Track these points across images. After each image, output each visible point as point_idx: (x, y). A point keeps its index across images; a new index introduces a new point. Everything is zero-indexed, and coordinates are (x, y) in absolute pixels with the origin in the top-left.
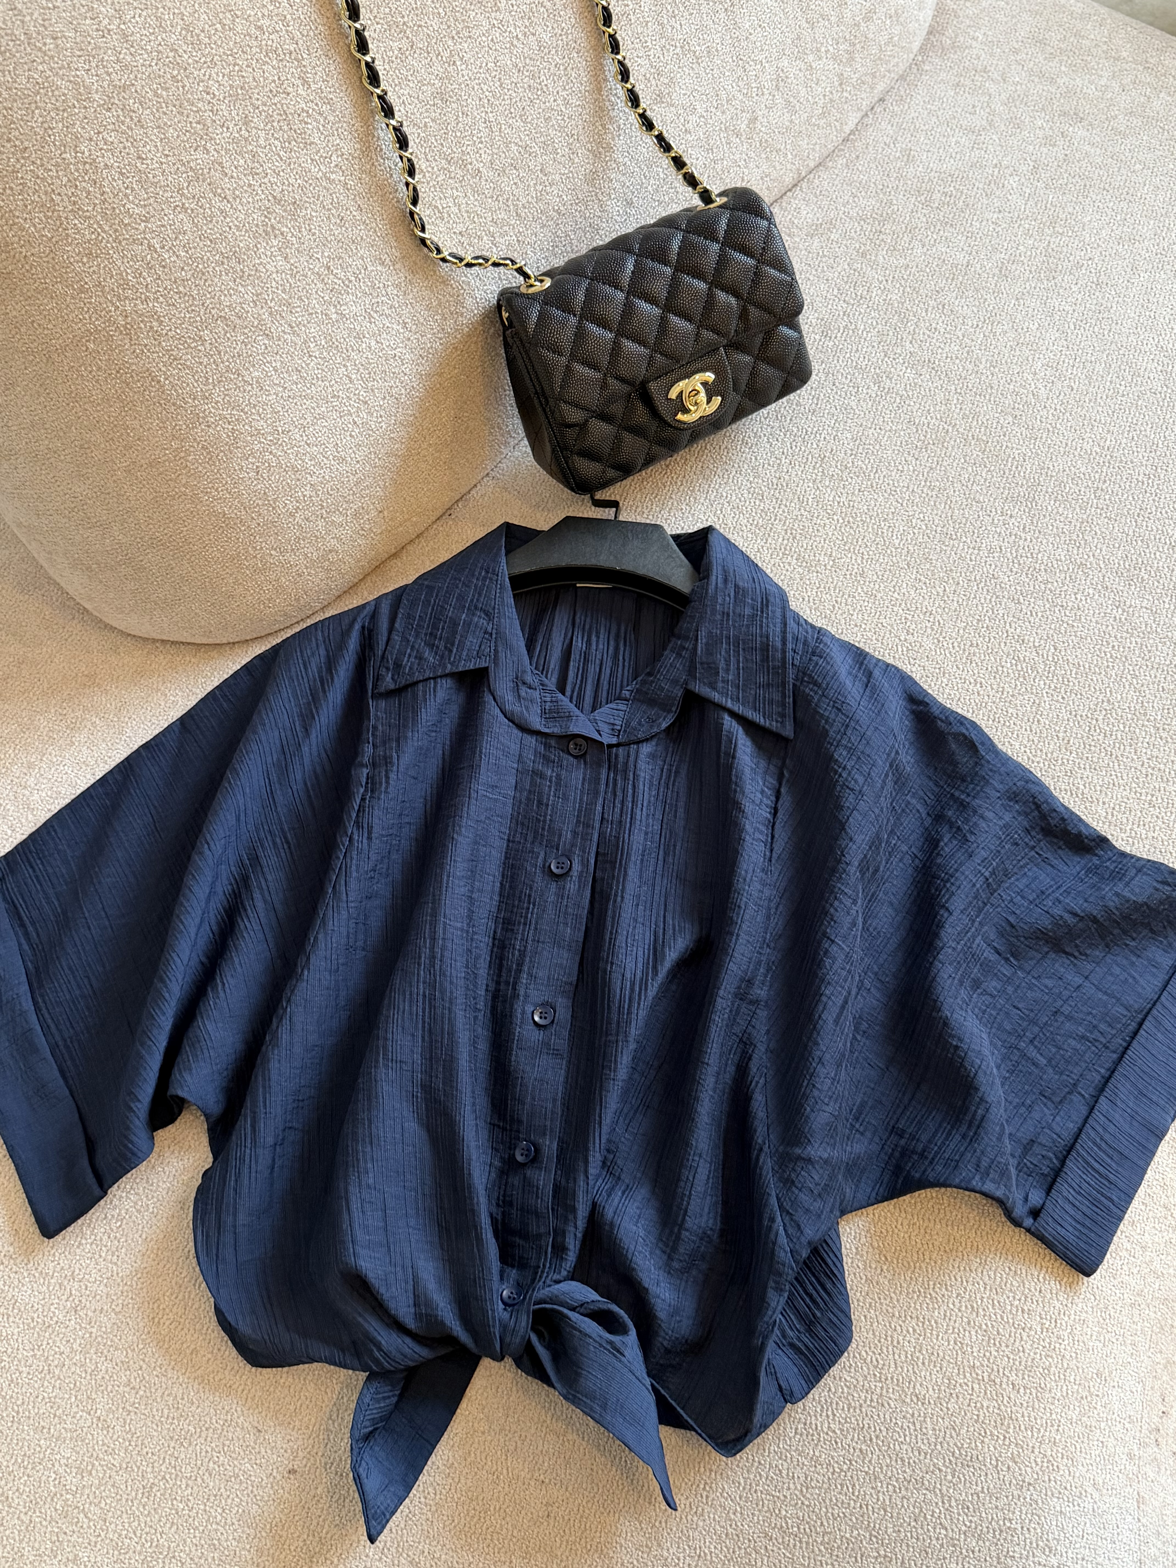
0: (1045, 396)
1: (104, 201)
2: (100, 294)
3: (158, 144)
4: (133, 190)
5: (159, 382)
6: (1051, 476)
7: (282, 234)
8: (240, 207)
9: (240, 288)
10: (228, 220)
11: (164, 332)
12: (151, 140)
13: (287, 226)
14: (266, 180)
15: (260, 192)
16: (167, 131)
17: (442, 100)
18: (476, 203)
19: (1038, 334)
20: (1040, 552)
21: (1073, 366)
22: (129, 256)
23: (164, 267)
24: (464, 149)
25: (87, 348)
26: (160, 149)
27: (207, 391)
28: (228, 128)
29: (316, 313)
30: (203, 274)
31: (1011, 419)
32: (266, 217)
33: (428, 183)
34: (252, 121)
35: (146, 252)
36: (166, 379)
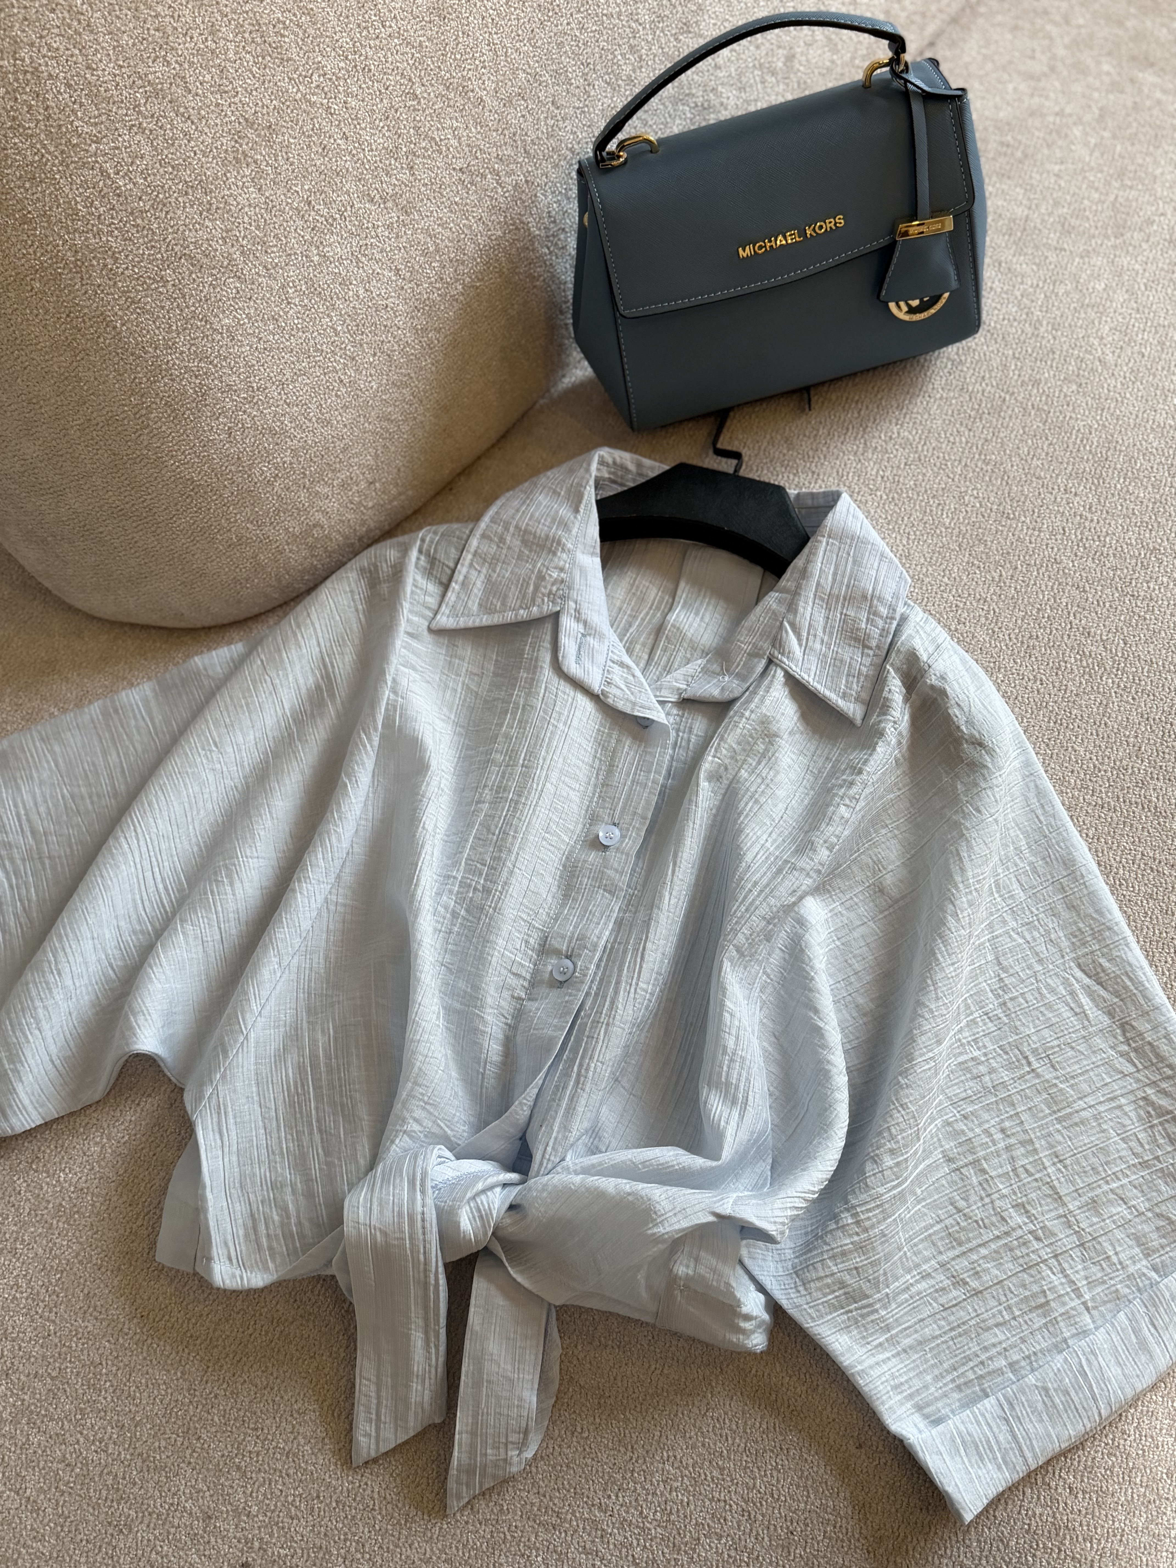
0: (1113, 363)
1: (48, 117)
2: (46, 225)
3: (111, 52)
4: (81, 105)
5: (115, 328)
6: (1121, 451)
7: (255, 162)
8: (206, 130)
9: (207, 223)
10: (193, 143)
11: (120, 270)
12: (103, 48)
13: (261, 154)
14: (237, 100)
15: (229, 113)
16: (121, 38)
17: (439, 16)
18: (479, 136)
19: (1105, 296)
20: (1108, 534)
21: (1144, 331)
22: (79, 182)
23: (119, 196)
24: (465, 73)
25: (32, 288)
26: (113, 58)
27: (169, 340)
28: (191, 38)
29: (295, 253)
30: (164, 205)
31: (1074, 387)
32: (236, 142)
33: (424, 111)
34: (219, 31)
35: (98, 178)
36: (123, 325)
